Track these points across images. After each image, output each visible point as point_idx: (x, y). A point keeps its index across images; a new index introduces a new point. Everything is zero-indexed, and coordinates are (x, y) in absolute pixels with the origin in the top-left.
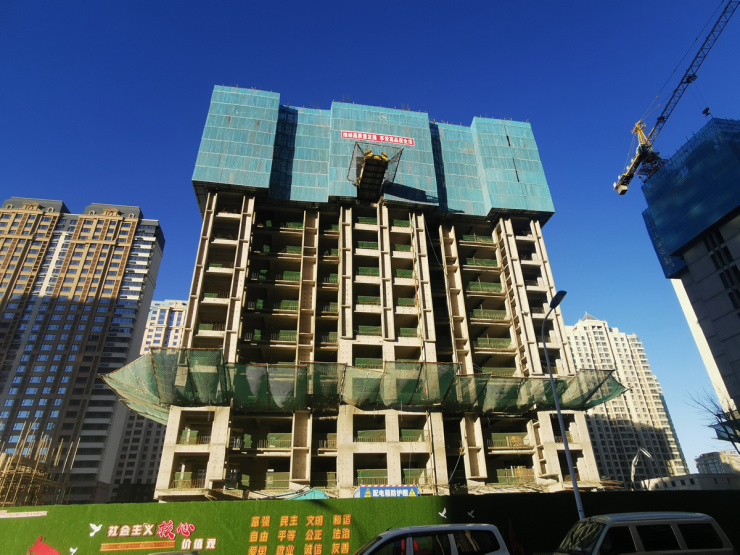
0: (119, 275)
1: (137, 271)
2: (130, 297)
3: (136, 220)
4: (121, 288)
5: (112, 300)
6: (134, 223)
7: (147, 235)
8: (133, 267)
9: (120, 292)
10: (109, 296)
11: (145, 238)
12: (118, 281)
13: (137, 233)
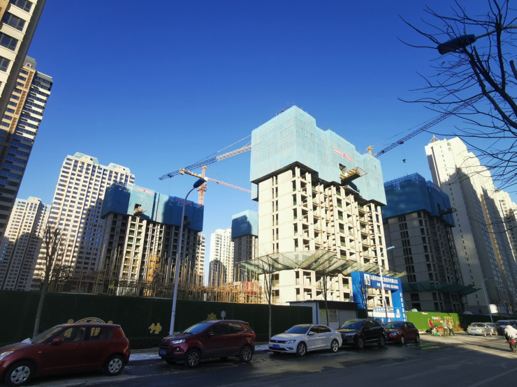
0: (17, 113)
1: (32, 115)
2: (25, 135)
3: (34, 71)
4: (18, 125)
5: (9, 134)
6: (31, 73)
7: (42, 87)
8: (29, 110)
9: (17, 128)
10: (7, 129)
11: (41, 90)
12: (15, 119)
13: (33, 82)
